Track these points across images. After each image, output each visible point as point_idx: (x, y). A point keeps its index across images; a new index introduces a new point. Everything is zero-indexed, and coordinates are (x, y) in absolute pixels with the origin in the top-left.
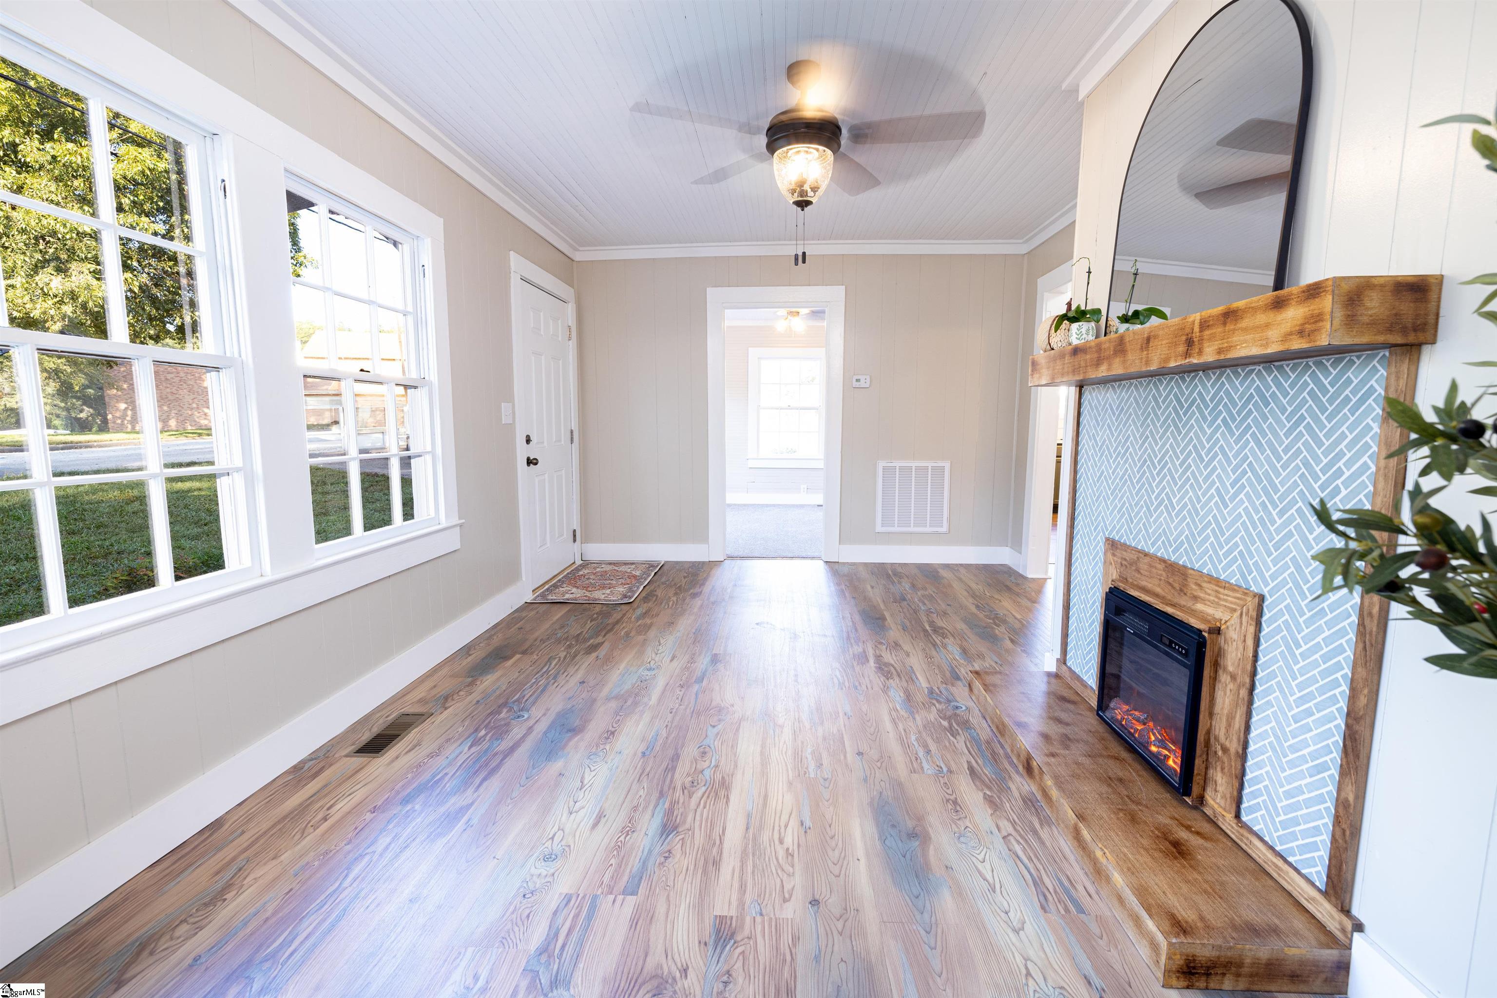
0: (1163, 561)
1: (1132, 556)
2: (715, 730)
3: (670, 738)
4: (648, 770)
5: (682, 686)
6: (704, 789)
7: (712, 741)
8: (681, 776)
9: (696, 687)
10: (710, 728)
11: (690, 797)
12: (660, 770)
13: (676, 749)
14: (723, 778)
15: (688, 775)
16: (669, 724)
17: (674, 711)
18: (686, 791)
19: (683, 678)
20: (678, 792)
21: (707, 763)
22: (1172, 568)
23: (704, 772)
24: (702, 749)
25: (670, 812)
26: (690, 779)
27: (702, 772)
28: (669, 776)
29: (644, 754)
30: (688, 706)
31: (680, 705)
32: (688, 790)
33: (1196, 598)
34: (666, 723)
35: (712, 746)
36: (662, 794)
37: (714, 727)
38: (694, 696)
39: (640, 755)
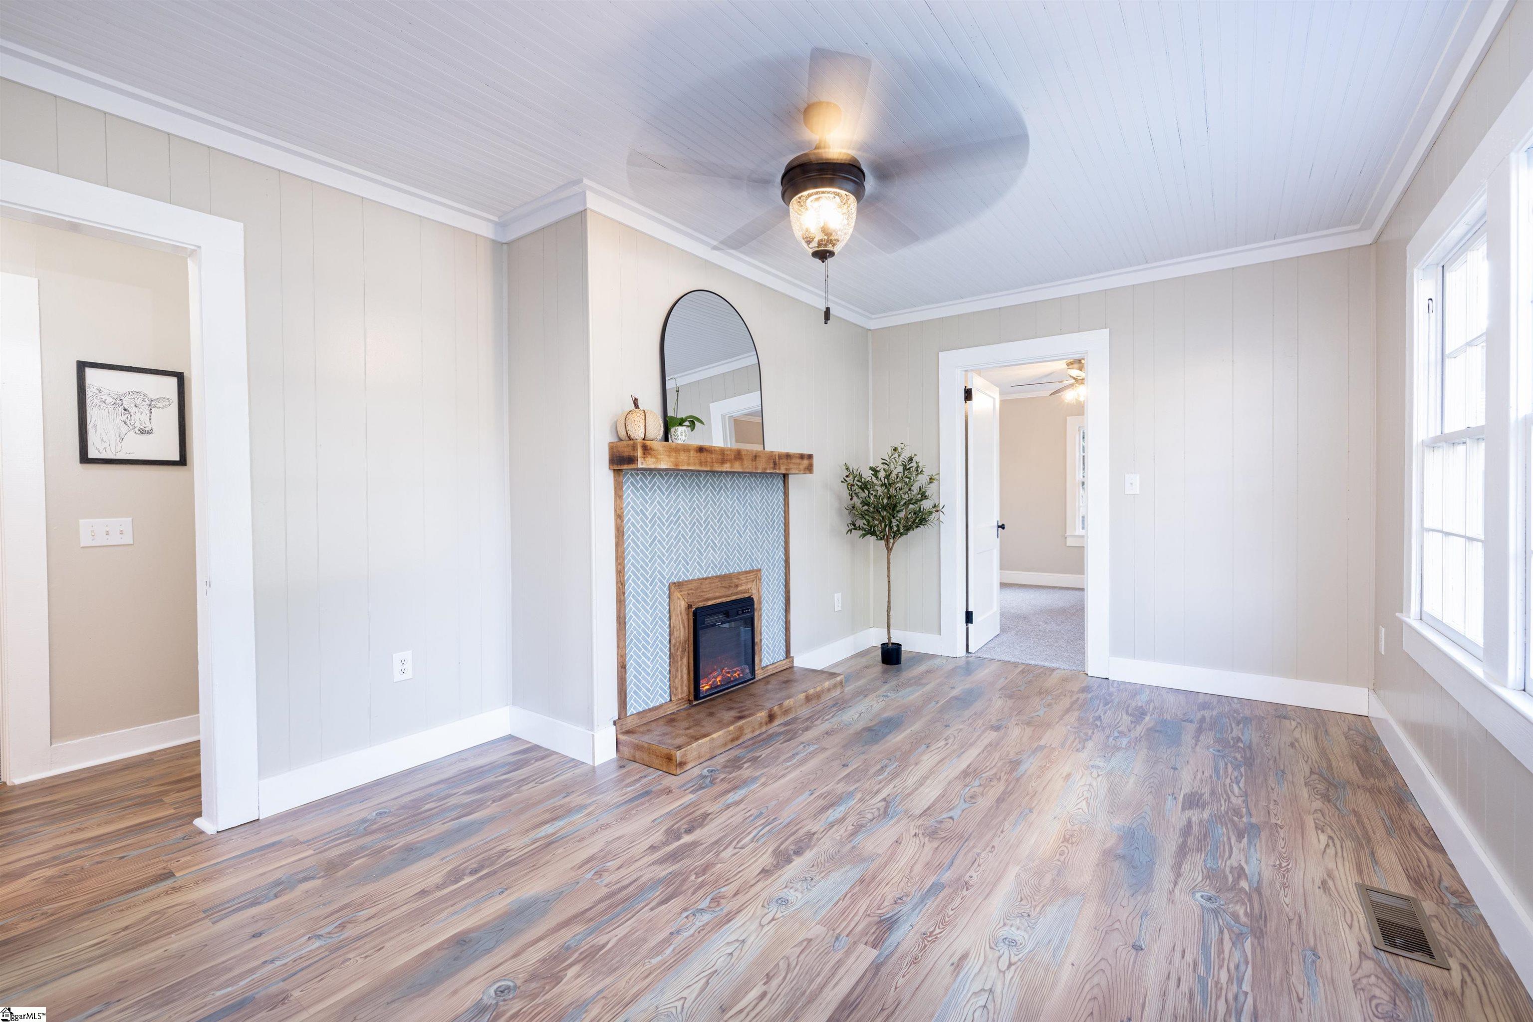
0: (717, 577)
1: (696, 585)
2: (951, 814)
3: (1001, 818)
4: (1027, 798)
5: (967, 886)
6: (983, 775)
7: (961, 804)
8: (998, 789)
9: (947, 877)
10: (955, 818)
11: (996, 774)
12: (1017, 795)
13: (997, 807)
14: (965, 778)
15: (993, 786)
16: (999, 832)
17: (989, 849)
18: (998, 777)
19: (958, 901)
20: (1004, 778)
21: (973, 790)
22: (722, 578)
23: (978, 784)
24: (973, 801)
25: (1013, 770)
26: (992, 784)
27: (980, 785)
28: (1008, 790)
29: (1031, 811)
30: (968, 851)
31: (978, 854)
32: (997, 777)
33: (737, 586)
34: (1002, 835)
35: (962, 800)
36: (1018, 780)
37: (951, 818)
38: (957, 862)
39: (1034, 811)
